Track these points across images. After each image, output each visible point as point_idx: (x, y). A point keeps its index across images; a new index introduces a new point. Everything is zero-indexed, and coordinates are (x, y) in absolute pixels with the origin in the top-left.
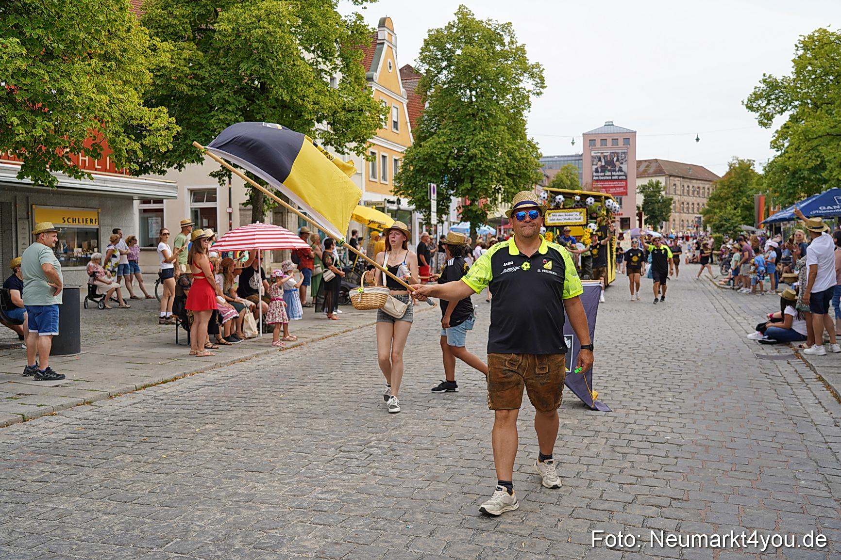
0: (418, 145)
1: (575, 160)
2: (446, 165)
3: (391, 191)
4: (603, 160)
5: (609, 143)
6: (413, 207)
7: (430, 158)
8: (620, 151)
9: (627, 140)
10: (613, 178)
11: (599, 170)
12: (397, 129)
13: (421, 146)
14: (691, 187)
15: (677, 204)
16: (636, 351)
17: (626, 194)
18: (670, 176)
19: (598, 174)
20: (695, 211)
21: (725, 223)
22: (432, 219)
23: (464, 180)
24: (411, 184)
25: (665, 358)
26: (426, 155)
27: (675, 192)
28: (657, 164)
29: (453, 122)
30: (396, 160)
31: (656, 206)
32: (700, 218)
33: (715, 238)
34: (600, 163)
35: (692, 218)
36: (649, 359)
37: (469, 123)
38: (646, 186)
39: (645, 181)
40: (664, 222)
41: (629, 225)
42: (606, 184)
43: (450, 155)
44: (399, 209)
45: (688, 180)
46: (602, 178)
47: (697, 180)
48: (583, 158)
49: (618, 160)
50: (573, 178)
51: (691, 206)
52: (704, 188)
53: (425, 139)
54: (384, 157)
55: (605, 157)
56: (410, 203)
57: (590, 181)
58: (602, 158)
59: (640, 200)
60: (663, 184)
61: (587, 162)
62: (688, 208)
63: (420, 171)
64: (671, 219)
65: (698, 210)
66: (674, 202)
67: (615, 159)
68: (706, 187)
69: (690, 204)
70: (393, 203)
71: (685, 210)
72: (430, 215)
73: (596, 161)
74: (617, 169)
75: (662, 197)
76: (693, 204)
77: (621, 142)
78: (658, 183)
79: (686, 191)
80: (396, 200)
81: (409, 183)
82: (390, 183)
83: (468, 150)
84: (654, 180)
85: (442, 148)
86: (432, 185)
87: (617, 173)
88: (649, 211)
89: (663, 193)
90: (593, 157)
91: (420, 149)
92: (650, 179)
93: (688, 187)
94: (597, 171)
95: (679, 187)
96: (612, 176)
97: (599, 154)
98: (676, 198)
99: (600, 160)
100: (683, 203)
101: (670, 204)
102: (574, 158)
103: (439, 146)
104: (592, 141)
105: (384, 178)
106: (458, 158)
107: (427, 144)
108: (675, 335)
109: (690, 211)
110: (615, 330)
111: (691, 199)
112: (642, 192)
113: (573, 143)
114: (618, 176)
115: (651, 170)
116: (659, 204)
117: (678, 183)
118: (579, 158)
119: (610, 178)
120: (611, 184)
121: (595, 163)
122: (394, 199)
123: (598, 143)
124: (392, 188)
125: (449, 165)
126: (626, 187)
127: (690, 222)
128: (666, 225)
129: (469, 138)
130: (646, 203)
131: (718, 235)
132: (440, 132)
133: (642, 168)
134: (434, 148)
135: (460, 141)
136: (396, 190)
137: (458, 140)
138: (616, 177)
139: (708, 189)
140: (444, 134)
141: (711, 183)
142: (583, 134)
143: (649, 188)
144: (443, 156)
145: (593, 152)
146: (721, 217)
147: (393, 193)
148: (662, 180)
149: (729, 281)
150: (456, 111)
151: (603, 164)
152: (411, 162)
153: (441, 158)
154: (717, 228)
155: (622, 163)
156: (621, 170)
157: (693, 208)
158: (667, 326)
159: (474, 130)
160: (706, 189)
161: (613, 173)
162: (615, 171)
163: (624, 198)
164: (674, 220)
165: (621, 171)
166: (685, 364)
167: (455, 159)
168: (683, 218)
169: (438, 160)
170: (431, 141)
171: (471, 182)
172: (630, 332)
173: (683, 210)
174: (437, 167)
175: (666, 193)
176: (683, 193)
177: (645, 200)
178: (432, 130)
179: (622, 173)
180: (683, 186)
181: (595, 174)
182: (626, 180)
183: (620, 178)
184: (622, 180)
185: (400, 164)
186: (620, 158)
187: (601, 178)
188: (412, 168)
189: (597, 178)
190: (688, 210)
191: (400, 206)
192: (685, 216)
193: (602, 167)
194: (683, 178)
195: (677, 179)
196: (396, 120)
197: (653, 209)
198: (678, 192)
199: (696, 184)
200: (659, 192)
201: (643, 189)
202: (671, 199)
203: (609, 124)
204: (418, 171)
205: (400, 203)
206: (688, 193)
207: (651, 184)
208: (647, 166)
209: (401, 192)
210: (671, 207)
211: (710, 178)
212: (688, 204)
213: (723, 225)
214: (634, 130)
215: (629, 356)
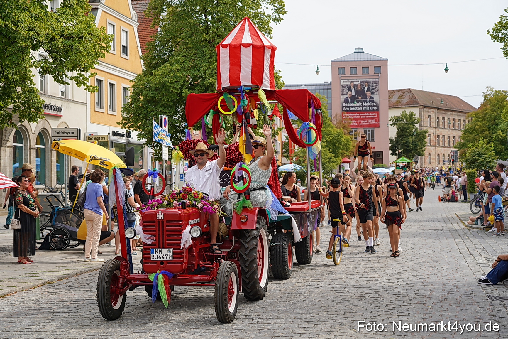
0: (148, 73)
1: (324, 89)
2: (179, 94)
3: (119, 124)
4: (353, 90)
5: (359, 71)
6: (144, 140)
7: (162, 87)
8: (371, 80)
9: (378, 69)
10: (364, 108)
11: (350, 100)
12: (127, 55)
13: (151, 74)
14: (446, 119)
15: (433, 137)
16: (367, 295)
17: (377, 126)
18: (425, 107)
19: (348, 105)
20: (452, 145)
21: (477, 158)
22: (163, 154)
24: (141, 116)
25: (396, 302)
26: (158, 84)
27: (430, 124)
28: (411, 94)
29: (187, 48)
30: (125, 89)
31: (410, 139)
32: (456, 152)
33: (468, 174)
34: (350, 92)
35: (447, 152)
36: (379, 303)
37: (204, 50)
38: (399, 117)
39: (397, 113)
40: (419, 157)
41: (382, 159)
42: (357, 116)
43: (184, 84)
44: (128, 143)
45: (443, 112)
46: (353, 109)
47: (452, 111)
48: (332, 87)
49: (369, 90)
51: (446, 139)
52: (460, 120)
53: (156, 66)
54: (112, 85)
55: (355, 86)
56: (140, 136)
57: (339, 112)
58: (352, 87)
59: (393, 132)
60: (417, 116)
61: (336, 91)
62: (444, 141)
63: (151, 101)
64: (426, 153)
65: (454, 143)
66: (429, 135)
67: (366, 89)
68: (462, 119)
69: (446, 137)
70: (122, 135)
71: (441, 143)
72: (161, 149)
73: (346, 90)
74: (368, 99)
75: (416, 129)
76: (449, 137)
77: (372, 70)
78: (411, 115)
79: (441, 123)
80: (125, 133)
81: (139, 115)
82: (119, 114)
83: (204, 79)
84: (408, 111)
85: (176, 77)
86: (164, 117)
87: (369, 104)
88: (403, 144)
89: (417, 125)
90: (343, 86)
91: (152, 78)
92: (403, 110)
93: (444, 118)
94: (346, 101)
95: (433, 119)
96: (363, 106)
97: (350, 83)
98: (431, 131)
99: (350, 90)
100: (438, 136)
101: (424, 137)
102: (322, 87)
103: (172, 75)
104: (341, 70)
105: (112, 107)
106: (192, 87)
107: (159, 73)
108: (411, 278)
109: (446, 145)
110: (352, 273)
111: (446, 132)
112: (394, 124)
113: (317, 72)
114: (370, 106)
115: (405, 101)
116: (414, 138)
117: (433, 115)
118: (327, 87)
119: (361, 108)
120: (363, 115)
121: (345, 93)
122: (123, 131)
123: (348, 71)
124: (120, 120)
125: (183, 95)
126: (377, 119)
127: (446, 156)
128: (421, 159)
129: (205, 65)
130: (399, 135)
131: (471, 170)
132: (172, 59)
133: (395, 98)
134: (166, 76)
135: (195, 69)
136: (124, 122)
137: (193, 67)
138: (368, 108)
139: (464, 121)
140: (177, 62)
141: (466, 115)
142: (332, 62)
143: (402, 120)
144: (176, 85)
145: (342, 81)
146: (474, 151)
147: (121, 125)
148: (416, 112)
149: (477, 220)
150: (190, 37)
151: (353, 94)
152: (141, 91)
153: (174, 88)
154: (471, 163)
155: (373, 93)
156: (372, 100)
157: (449, 142)
158: (405, 269)
159: (209, 58)
160: (462, 121)
162: (366, 101)
163: (376, 130)
164: (430, 154)
165: (373, 102)
166: (415, 307)
167: (189, 88)
168: (438, 152)
169: (171, 90)
170: (163, 69)
172: (366, 275)
173: (439, 143)
174: (171, 97)
175: (421, 125)
176: (438, 125)
177: (398, 133)
178: (165, 57)
179: (372, 104)
180: (438, 117)
181: (345, 105)
182: (377, 111)
183: (372, 109)
184: (374, 111)
185: (129, 93)
186: (371, 88)
187: (351, 109)
188: (142, 98)
189: (348, 109)
190: (444, 144)
191: (130, 139)
192: (440, 150)
193: (352, 97)
194: (438, 109)
195: (432, 110)
196: (125, 45)
197: (406, 142)
198: (433, 124)
199: (451, 116)
200: (413, 124)
201: (396, 121)
202: (426, 132)
203: (359, 51)
204: (148, 101)
205: (130, 136)
206: (444, 126)
207: (404, 116)
208: (401, 97)
209: (130, 124)
210: (427, 140)
211: (466, 110)
212: (444, 136)
213: (476, 160)
214: (385, 58)
215: (360, 300)
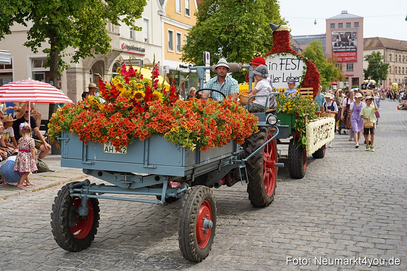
1: (320, 38)
2: (219, 38)
4: (340, 38)
5: (344, 26)
7: (207, 34)
8: (352, 31)
9: (357, 24)
10: (347, 50)
11: (338, 45)
12: (189, 15)
13: (201, 25)
14: (402, 56)
15: (392, 68)
17: (356, 61)
18: (387, 49)
19: (336, 48)
20: (405, 73)
23: (232, 50)
26: (205, 31)
27: (391, 60)
28: (378, 40)
31: (377, 70)
34: (338, 40)
35: (402, 77)
38: (370, 55)
39: (369, 53)
41: (358, 82)
42: (342, 55)
43: (222, 31)
44: (190, 72)
45: (400, 52)
46: (340, 50)
48: (326, 36)
49: (350, 38)
50: (318, 50)
51: (402, 70)
53: (204, 20)
55: (341, 35)
57: (331, 52)
58: (339, 36)
59: (366, 65)
60: (382, 54)
61: (328, 39)
64: (388, 78)
66: (390, 67)
67: (348, 37)
69: (401, 68)
71: (398, 72)
75: (381, 63)
76: (403, 68)
77: (352, 25)
78: (379, 53)
79: (398, 59)
80: (188, 66)
84: (376, 51)
85: (217, 26)
86: (207, 53)
88: (373, 73)
89: (382, 60)
90: (333, 35)
91: (200, 28)
92: (373, 51)
93: (400, 56)
94: (335, 45)
95: (393, 56)
96: (346, 49)
97: (337, 34)
98: (391, 64)
99: (338, 38)
100: (396, 68)
101: (387, 68)
103: (213, 25)
104: (332, 25)
105: (179, 50)
107: (205, 23)
109: (401, 73)
111: (402, 65)
112: (367, 60)
114: (351, 48)
115: (374, 45)
116: (380, 68)
117: (393, 54)
118: (323, 37)
119: (345, 50)
120: (346, 54)
123: (337, 26)
125: (221, 38)
126: (356, 56)
127: (400, 80)
128: (384, 82)
130: (370, 67)
133: (368, 43)
134: (210, 26)
138: (349, 50)
142: (326, 20)
143: (372, 57)
144: (217, 32)
145: (333, 32)
148: (382, 52)
151: (340, 40)
153: (215, 33)
155: (353, 40)
156: (352, 44)
161: (347, 47)
162: (348, 45)
163: (354, 64)
164: (390, 79)
168: (395, 78)
169: (213, 35)
170: (208, 21)
171: (238, 50)
173: (396, 72)
174: (213, 40)
175: (384, 61)
176: (396, 60)
177: (369, 65)
180: (396, 55)
181: (334, 47)
182: (356, 52)
183: (352, 50)
184: (353, 52)
186: (352, 36)
187: (338, 50)
189: (336, 50)
192: (397, 77)
193: (339, 42)
194: (396, 50)
195: (392, 50)
196: (188, 8)
197: (375, 71)
198: (393, 60)
199: (405, 54)
200: (379, 59)
201: (368, 58)
202: (388, 65)
203: (345, 13)
206: (400, 61)
207: (374, 54)
208: (372, 42)
210: (388, 70)
214: (362, 17)
